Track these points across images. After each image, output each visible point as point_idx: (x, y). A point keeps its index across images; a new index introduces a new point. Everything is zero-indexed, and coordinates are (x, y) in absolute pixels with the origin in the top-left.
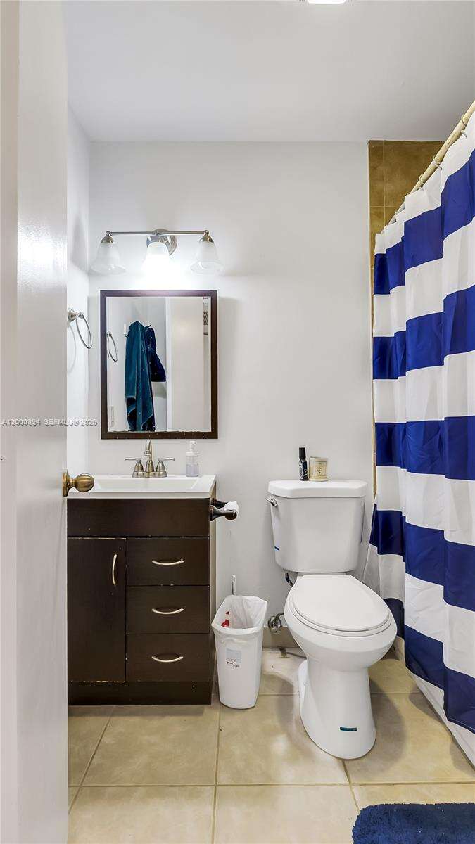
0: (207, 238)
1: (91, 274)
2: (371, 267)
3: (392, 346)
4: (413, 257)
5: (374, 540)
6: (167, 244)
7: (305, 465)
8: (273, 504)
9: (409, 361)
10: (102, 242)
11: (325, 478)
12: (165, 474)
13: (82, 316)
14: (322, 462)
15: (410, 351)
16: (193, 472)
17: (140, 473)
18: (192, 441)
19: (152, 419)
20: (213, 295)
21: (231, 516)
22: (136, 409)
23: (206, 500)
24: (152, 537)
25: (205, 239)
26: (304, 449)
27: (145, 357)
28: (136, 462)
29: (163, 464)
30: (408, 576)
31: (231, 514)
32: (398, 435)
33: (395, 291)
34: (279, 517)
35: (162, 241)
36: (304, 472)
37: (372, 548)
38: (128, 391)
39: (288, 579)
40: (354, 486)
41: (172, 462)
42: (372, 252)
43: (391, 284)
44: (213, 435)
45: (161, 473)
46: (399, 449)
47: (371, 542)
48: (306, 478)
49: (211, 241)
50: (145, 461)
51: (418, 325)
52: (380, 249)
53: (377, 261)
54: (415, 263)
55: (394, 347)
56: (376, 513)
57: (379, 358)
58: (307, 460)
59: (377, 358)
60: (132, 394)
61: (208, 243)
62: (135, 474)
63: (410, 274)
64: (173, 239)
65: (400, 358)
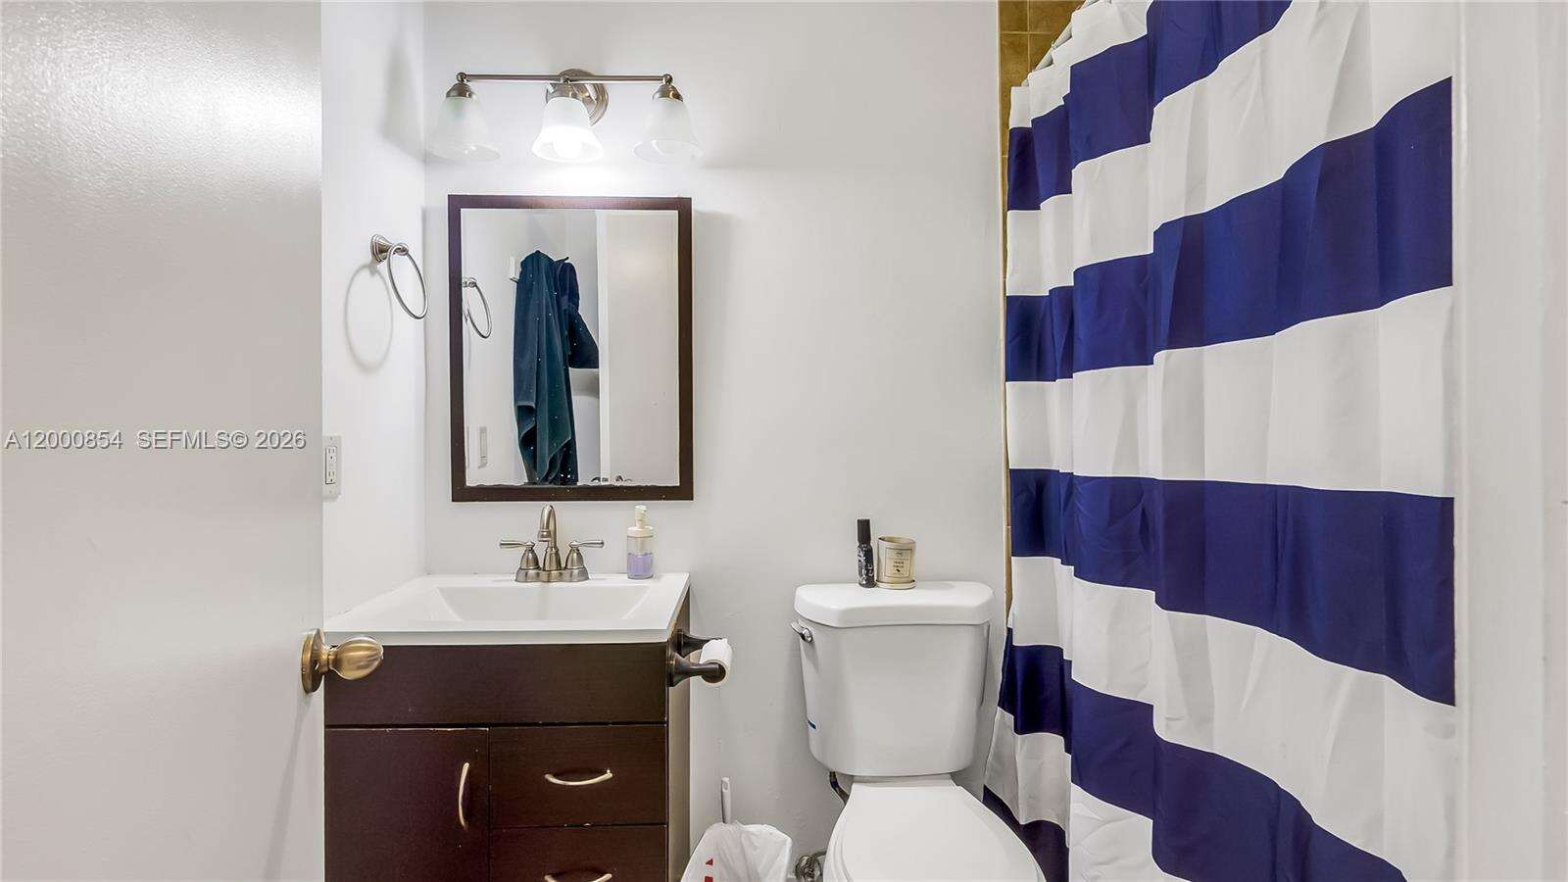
0: (669, 90)
1: (428, 159)
2: (1003, 153)
3: (1045, 314)
4: (1088, 138)
5: (1007, 701)
6: (587, 101)
7: (868, 555)
8: (803, 637)
9: (1081, 351)
10: (448, 94)
11: (911, 582)
12: (584, 575)
13: (403, 251)
14: (905, 550)
15: (1081, 330)
16: (641, 568)
17: (532, 572)
18: (641, 507)
19: (570, 447)
20: (683, 208)
21: (715, 674)
22: (535, 428)
23: (660, 648)
24: (544, 724)
25: (664, 93)
26: (868, 522)
27: (555, 323)
28: (522, 550)
29: (579, 554)
30: (1076, 791)
31: (713, 671)
32: (1055, 494)
33: (1049, 205)
34: (816, 665)
35: (575, 96)
36: (868, 570)
37: (1003, 716)
38: (519, 390)
39: (834, 784)
40: (968, 598)
41: (597, 550)
42: (1005, 123)
43: (1042, 192)
44: (683, 491)
45: (576, 572)
46: (1057, 523)
47: (1001, 704)
48: (870, 582)
49: (677, 96)
50: (541, 550)
51: (1098, 279)
52: (1020, 119)
53: (1015, 142)
54: (1092, 153)
55: (1048, 320)
56: (1011, 650)
57: (1017, 340)
58: (873, 543)
59: (1014, 339)
60: (528, 398)
61: (670, 101)
62: (522, 575)
63: (1083, 173)
64: (601, 91)
65: (1060, 343)
